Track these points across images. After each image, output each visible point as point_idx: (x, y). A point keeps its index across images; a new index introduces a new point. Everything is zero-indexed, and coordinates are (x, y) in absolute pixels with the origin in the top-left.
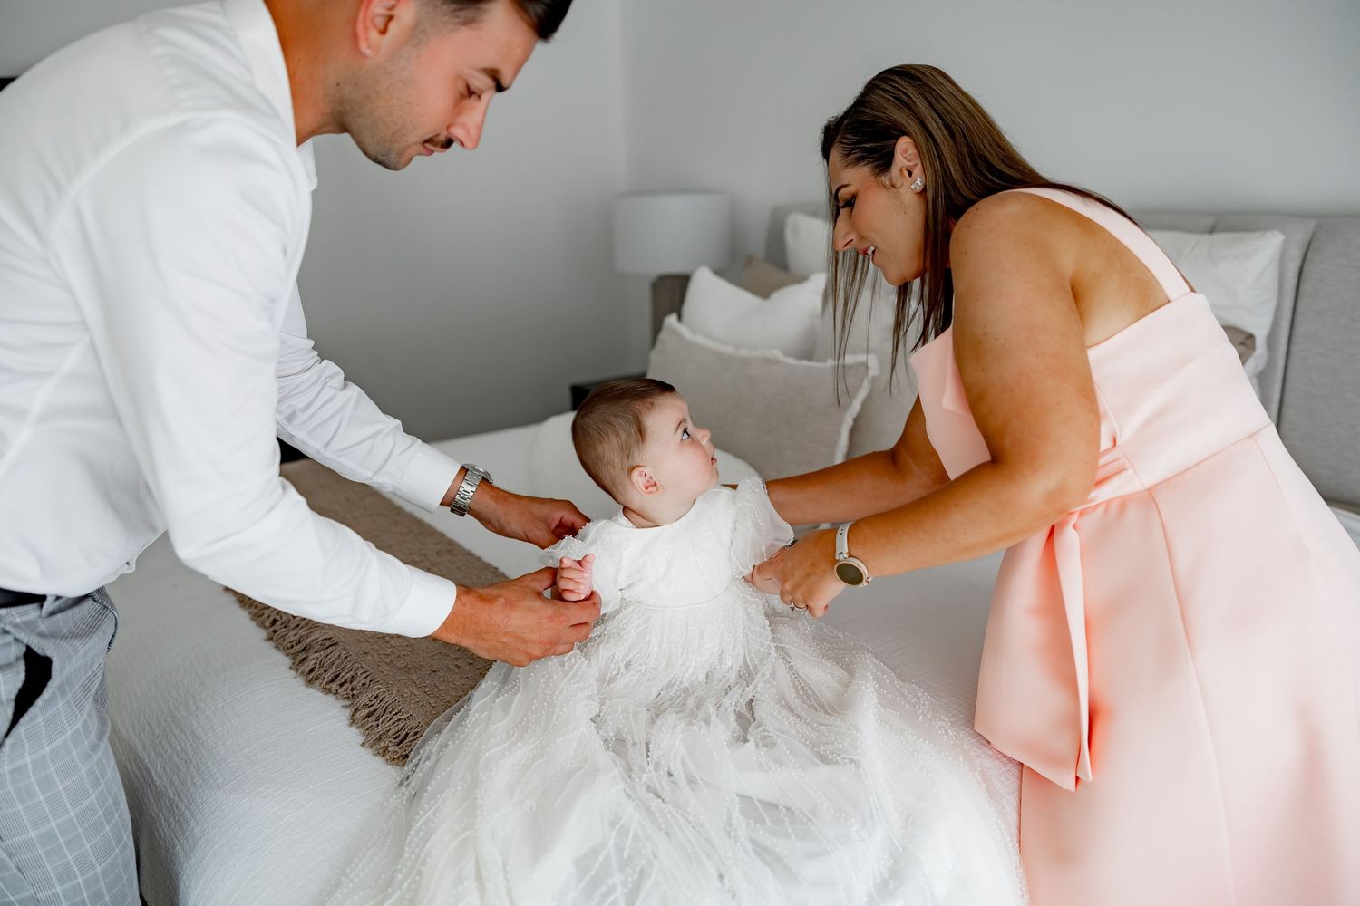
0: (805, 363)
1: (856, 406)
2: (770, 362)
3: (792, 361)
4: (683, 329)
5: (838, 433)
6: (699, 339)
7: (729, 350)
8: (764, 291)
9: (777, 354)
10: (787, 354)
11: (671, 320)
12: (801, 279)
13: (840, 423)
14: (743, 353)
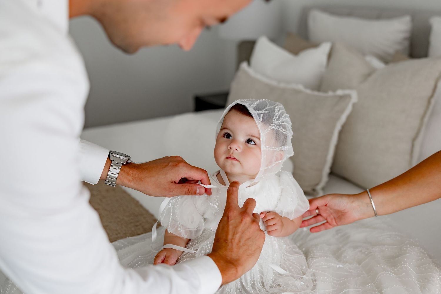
0: (316, 93)
1: (343, 118)
2: (297, 92)
3: (308, 91)
4: (250, 71)
5: (332, 133)
6: (259, 77)
7: (274, 83)
8: (295, 51)
9: (301, 87)
10: (306, 87)
11: (244, 65)
12: (316, 45)
13: (334, 127)
14: (282, 85)
